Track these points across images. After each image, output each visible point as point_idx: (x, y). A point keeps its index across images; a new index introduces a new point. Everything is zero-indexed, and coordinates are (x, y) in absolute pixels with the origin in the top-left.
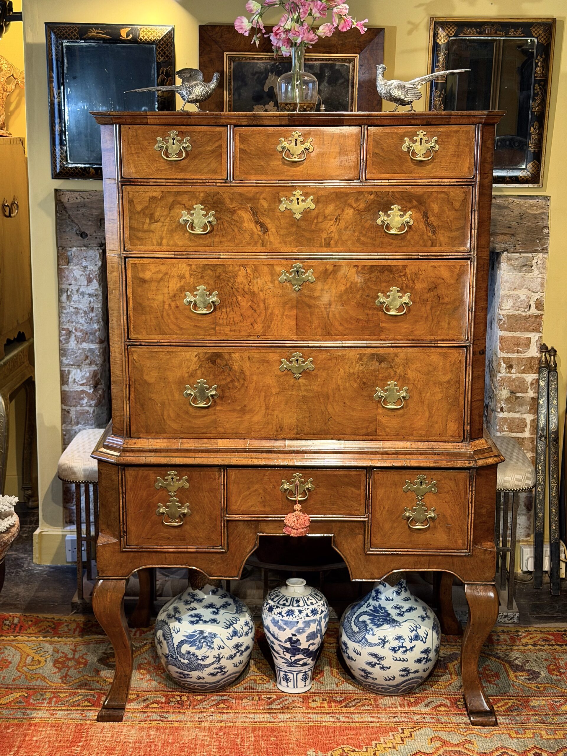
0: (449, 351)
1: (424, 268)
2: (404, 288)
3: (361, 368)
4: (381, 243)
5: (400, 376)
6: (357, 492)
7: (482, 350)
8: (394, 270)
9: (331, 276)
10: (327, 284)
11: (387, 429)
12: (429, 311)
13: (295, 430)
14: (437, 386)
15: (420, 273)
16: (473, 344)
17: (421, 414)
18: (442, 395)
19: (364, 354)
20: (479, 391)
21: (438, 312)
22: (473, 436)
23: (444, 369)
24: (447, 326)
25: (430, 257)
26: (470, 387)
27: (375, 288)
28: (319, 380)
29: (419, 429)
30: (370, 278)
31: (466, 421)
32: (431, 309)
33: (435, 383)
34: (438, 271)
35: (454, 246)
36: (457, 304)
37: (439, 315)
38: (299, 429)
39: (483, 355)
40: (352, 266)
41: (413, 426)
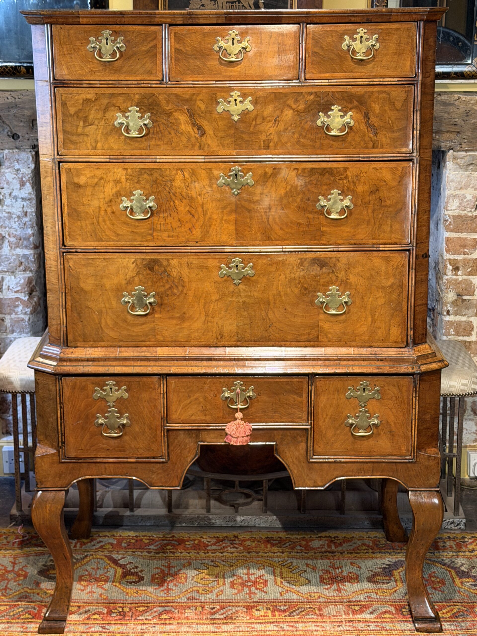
0: (391, 255)
1: (365, 170)
2: (346, 191)
3: (302, 273)
4: (322, 144)
5: (342, 281)
6: (299, 398)
7: (426, 253)
8: (335, 172)
9: (271, 180)
10: (267, 187)
11: (330, 335)
12: (370, 214)
13: (236, 338)
14: (380, 290)
15: (362, 175)
16: (416, 247)
17: (363, 319)
18: (384, 300)
19: (306, 259)
20: (422, 295)
21: (380, 216)
22: (417, 342)
23: (387, 273)
24: (389, 229)
25: (371, 159)
26: (413, 291)
27: (316, 191)
28: (259, 286)
29: (362, 335)
30: (311, 180)
31: (409, 326)
32: (373, 212)
33: (377, 288)
34: (380, 173)
35: (396, 147)
36: (399, 206)
37: (381, 218)
38: (239, 336)
39: (426, 259)
40: (292, 169)
41: (355, 332)
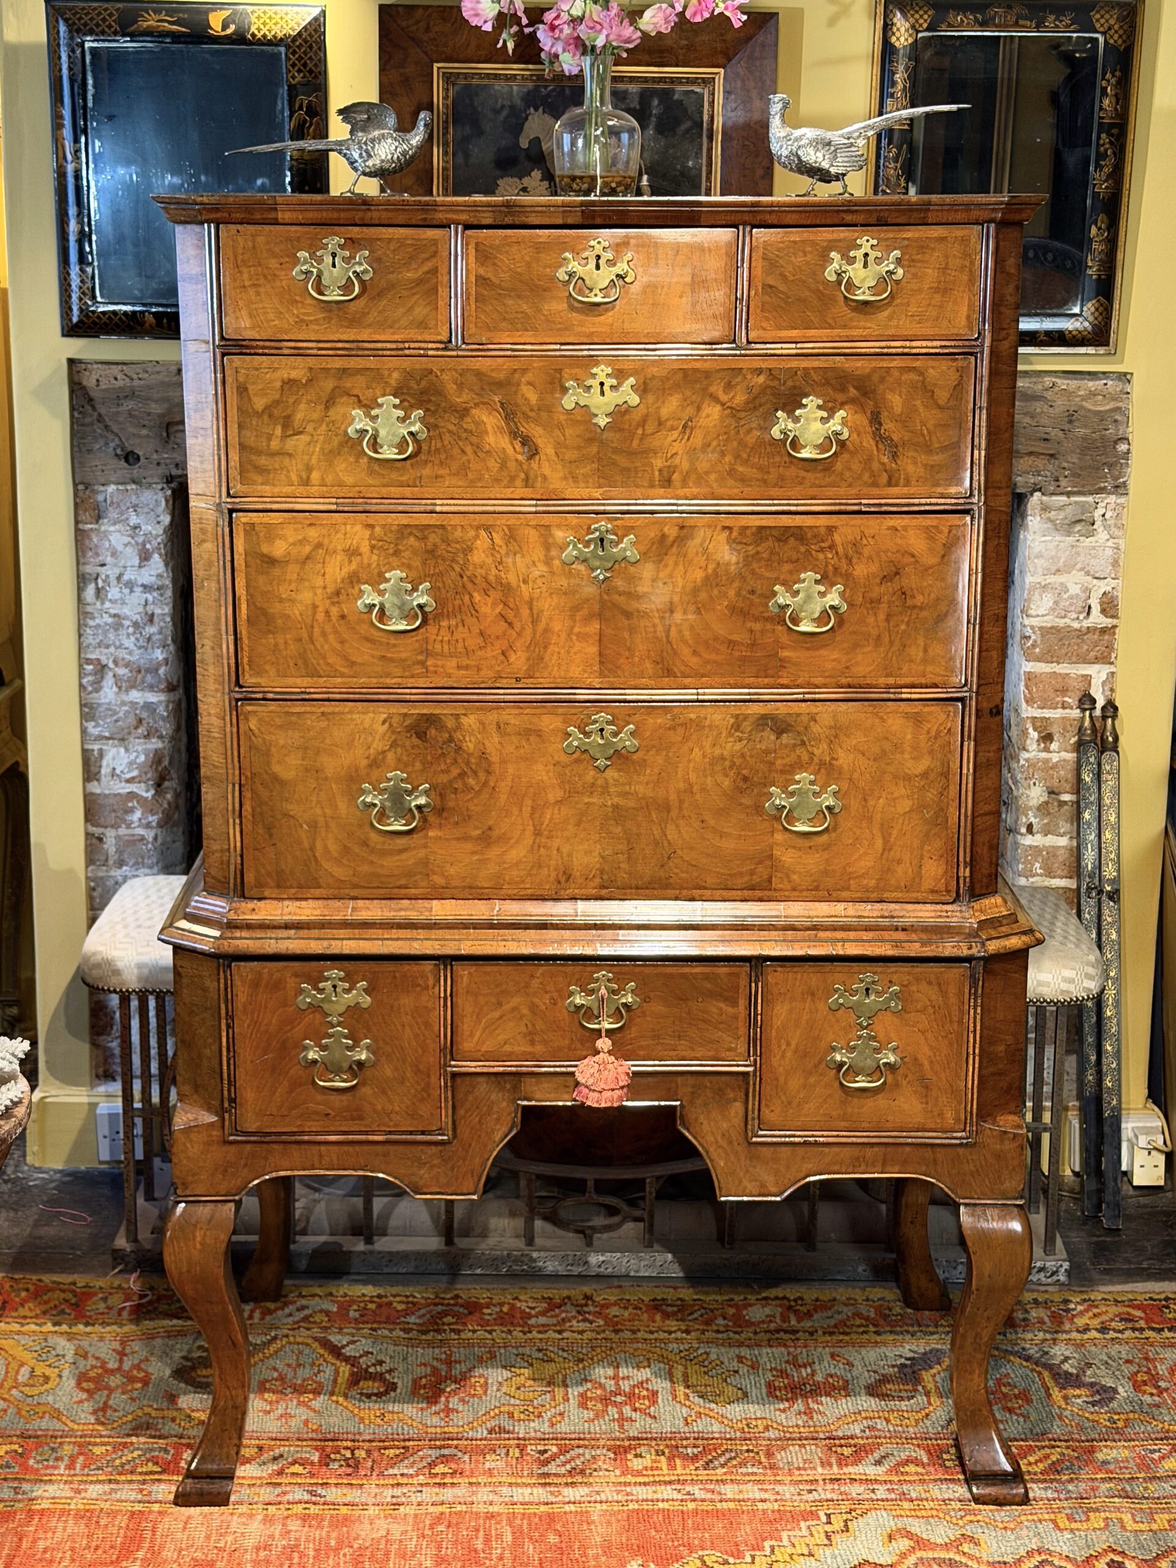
0: (926, 709)
1: (872, 532)
2: (831, 574)
3: (738, 746)
4: (782, 478)
5: (822, 763)
6: (730, 1010)
7: (997, 706)
8: (809, 535)
9: (674, 550)
10: (666, 566)
11: (795, 877)
12: (883, 624)
13: (598, 880)
14: (901, 783)
15: (865, 542)
16: (977, 693)
17: (865, 843)
18: (910, 803)
19: (746, 717)
20: (989, 793)
21: (903, 627)
22: (977, 891)
23: (915, 747)
24: (921, 654)
26: (970, 786)
27: (768, 575)
28: (648, 772)
29: (862, 876)
30: (758, 553)
31: (961, 859)
32: (888, 620)
33: (896, 777)
34: (903, 537)
35: (936, 484)
36: (943, 608)
37: (904, 631)
38: (605, 877)
39: (998, 718)
40: (719, 528)
41: (849, 870)
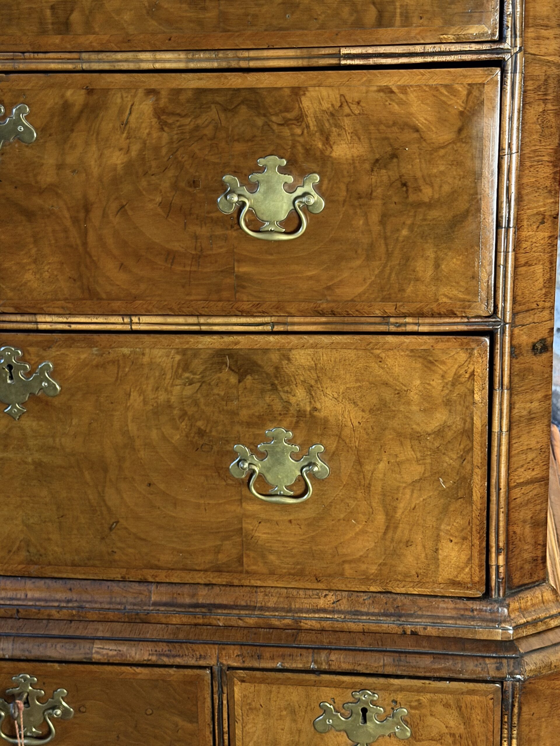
0: (440, 345)
1: (356, 96)
2: (300, 157)
3: (189, 391)
4: (223, 17)
5: (301, 414)
6: (189, 725)
7: (543, 340)
8: (268, 101)
9: (82, 125)
10: (73, 147)
11: (272, 558)
12: (376, 229)
13: (23, 554)
14: (408, 443)
15: (347, 110)
16: (513, 325)
17: (362, 518)
18: (420, 469)
19: (196, 353)
20: (531, 456)
21: (405, 232)
22: (516, 581)
23: (427, 397)
24: (430, 272)
25: (371, 61)
26: (504, 448)
27: (213, 159)
28: (75, 421)
29: (360, 560)
30: (197, 128)
31: (493, 543)
32: (382, 222)
33: (399, 435)
34: (401, 103)
35: (449, 23)
36: (462, 205)
37: (407, 238)
38: (32, 550)
39: (545, 356)
40: (141, 93)
41: (342, 551)
